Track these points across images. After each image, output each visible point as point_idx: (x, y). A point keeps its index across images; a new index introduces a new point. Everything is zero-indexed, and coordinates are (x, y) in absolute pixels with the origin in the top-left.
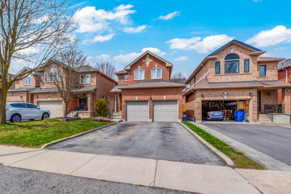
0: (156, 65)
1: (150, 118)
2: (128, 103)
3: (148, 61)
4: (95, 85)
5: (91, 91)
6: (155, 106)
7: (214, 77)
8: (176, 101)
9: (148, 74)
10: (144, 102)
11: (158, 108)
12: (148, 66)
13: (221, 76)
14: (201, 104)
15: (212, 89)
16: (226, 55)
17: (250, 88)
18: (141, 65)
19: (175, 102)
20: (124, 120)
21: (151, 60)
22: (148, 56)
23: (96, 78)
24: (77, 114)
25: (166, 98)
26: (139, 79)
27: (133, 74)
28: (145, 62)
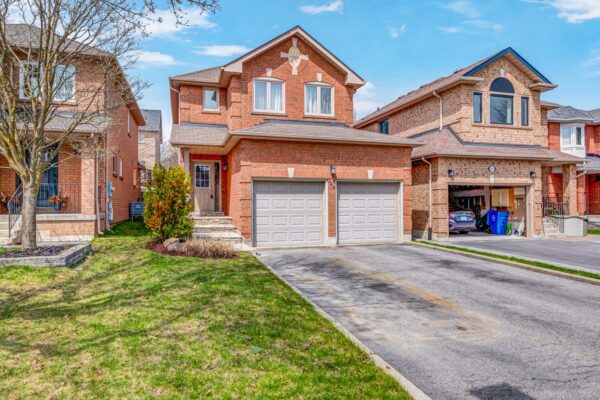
0: (319, 76)
1: (331, 234)
2: (261, 187)
3: (296, 60)
7: (473, 129)
8: (397, 184)
9: (294, 99)
12: (295, 72)
13: (483, 127)
16: (492, 79)
17: (531, 161)
18: (274, 68)
19: (391, 188)
21: (306, 58)
22: (295, 41)
25: (375, 174)
26: (268, 110)
27: (249, 90)
28: (287, 59)
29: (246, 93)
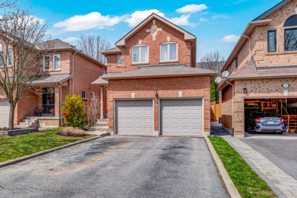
0: (168, 39)
1: (156, 129)
2: (119, 104)
3: (155, 32)
4: (68, 72)
5: (59, 84)
6: (165, 108)
7: (266, 58)
8: (200, 99)
9: (154, 54)
10: (146, 102)
11: (169, 111)
12: (154, 39)
13: (277, 55)
14: (242, 105)
15: (262, 79)
16: (286, 17)
18: (142, 39)
19: (198, 102)
20: (112, 133)
21: (160, 29)
22: (154, 22)
23: (69, 61)
24: (37, 122)
25: (183, 94)
26: (140, 62)
27: (130, 53)
28: (150, 33)
29: (128, 54)
